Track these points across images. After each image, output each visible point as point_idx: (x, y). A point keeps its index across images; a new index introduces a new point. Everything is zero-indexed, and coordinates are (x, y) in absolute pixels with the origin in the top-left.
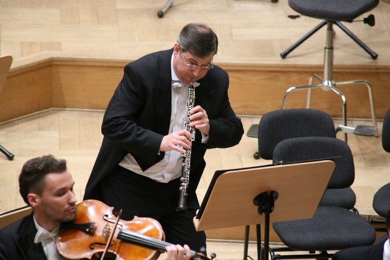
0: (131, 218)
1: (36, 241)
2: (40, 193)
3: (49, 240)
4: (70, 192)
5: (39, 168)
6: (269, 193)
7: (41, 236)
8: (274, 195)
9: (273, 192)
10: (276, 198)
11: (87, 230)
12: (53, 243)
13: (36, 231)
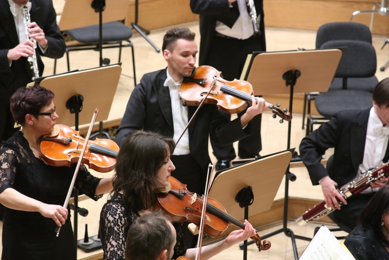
0: (232, 80)
1: (165, 85)
2: (171, 51)
3: (175, 87)
4: (191, 57)
5: (176, 33)
6: (294, 72)
7: (169, 82)
8: (297, 73)
9: (296, 71)
10: (299, 75)
11: (201, 83)
12: (176, 91)
13: (166, 77)
